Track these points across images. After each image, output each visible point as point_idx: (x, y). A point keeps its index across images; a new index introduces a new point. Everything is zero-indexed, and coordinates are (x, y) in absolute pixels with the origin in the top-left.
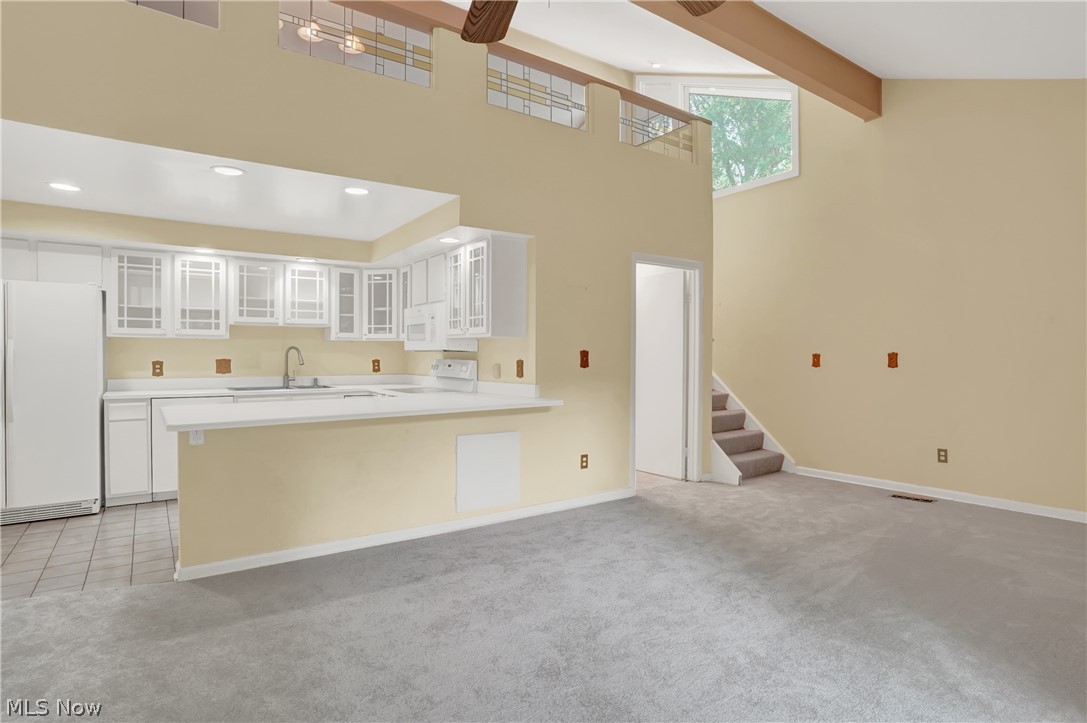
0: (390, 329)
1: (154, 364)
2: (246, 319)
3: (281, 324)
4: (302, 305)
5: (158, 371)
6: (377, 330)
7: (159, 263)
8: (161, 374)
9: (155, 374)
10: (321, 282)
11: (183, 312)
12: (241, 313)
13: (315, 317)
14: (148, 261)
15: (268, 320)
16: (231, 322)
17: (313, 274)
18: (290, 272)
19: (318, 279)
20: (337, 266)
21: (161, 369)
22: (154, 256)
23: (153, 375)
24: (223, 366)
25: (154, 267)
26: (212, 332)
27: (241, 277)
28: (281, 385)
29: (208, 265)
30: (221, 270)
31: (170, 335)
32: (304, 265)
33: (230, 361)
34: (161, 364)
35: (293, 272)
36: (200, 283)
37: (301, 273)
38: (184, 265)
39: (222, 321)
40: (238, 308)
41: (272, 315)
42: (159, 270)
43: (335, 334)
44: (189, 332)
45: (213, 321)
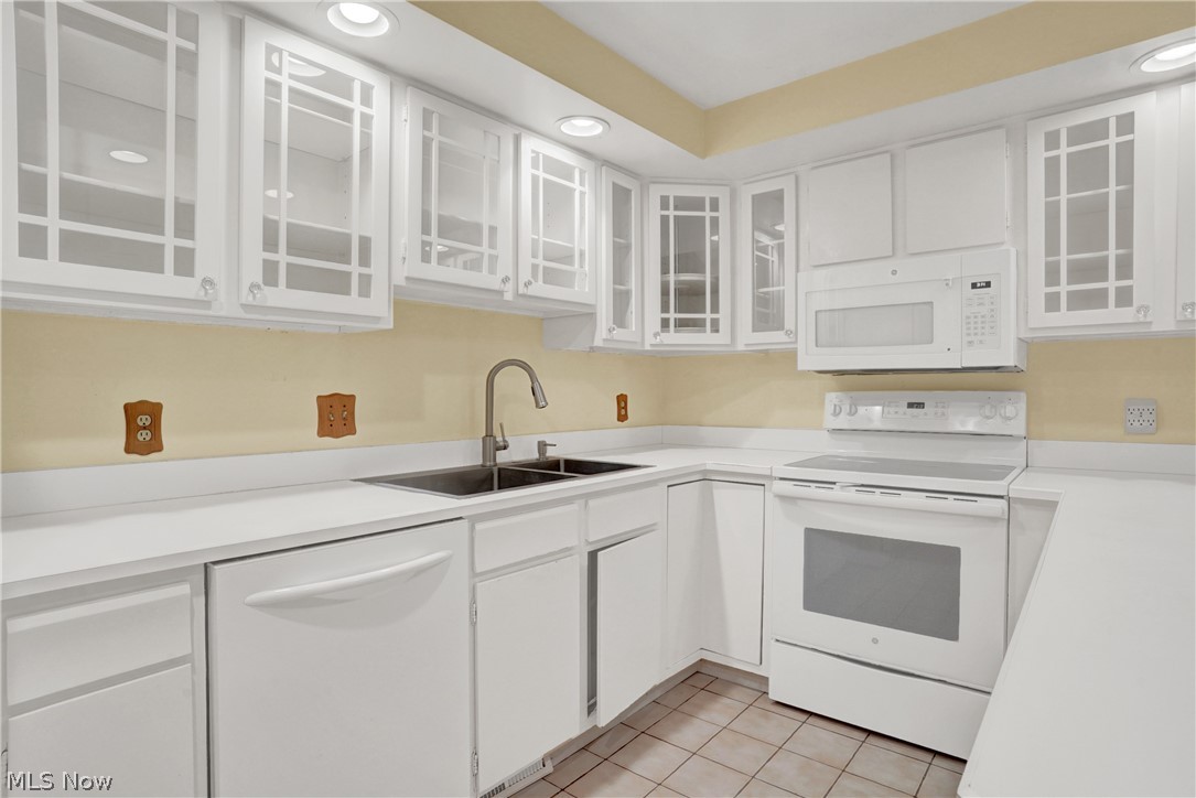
0: (715, 323)
1: (131, 411)
2: (431, 273)
5: (144, 436)
6: (682, 324)
8: (154, 446)
10: (582, 197)
11: (268, 228)
12: (422, 253)
16: (399, 280)
17: (569, 173)
19: (577, 188)
21: (155, 427)
23: (128, 450)
24: (336, 415)
27: (427, 143)
31: (225, 306)
33: (352, 398)
34: (154, 411)
37: (549, 165)
39: (377, 269)
43: (603, 330)
44: (282, 296)
45: (354, 268)
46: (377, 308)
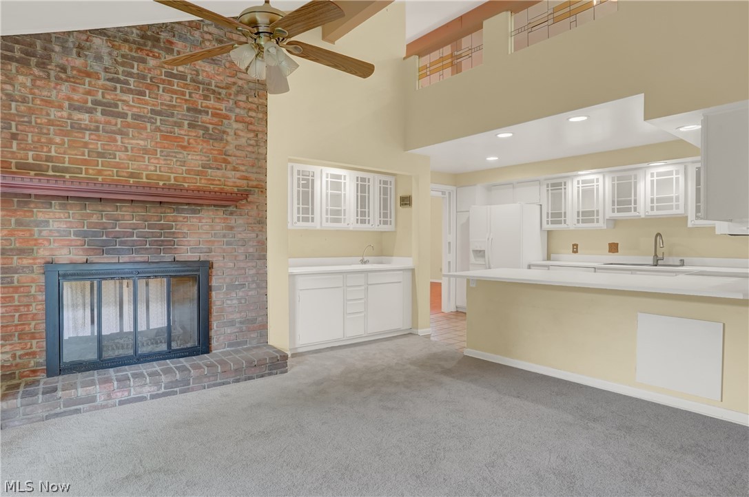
1: (573, 245)
2: (617, 215)
3: (643, 216)
4: (659, 200)
5: (575, 250)
7: (565, 183)
8: (577, 251)
9: (574, 252)
10: (677, 179)
11: (578, 212)
12: (613, 211)
13: (672, 209)
14: (560, 184)
15: (633, 213)
16: (607, 217)
17: (670, 173)
18: (649, 175)
19: (674, 176)
20: (693, 162)
21: (577, 248)
22: (562, 181)
25: (563, 187)
26: (595, 225)
27: (613, 185)
28: (651, 263)
29: (592, 181)
30: (599, 183)
31: (571, 228)
32: (660, 168)
33: (617, 244)
34: (577, 245)
35: (652, 175)
36: (587, 193)
37: (659, 174)
38: (578, 183)
39: (601, 217)
40: (611, 207)
41: (635, 210)
42: (565, 189)
43: (692, 222)
44: (581, 225)
45: (595, 217)
46: (602, 225)
